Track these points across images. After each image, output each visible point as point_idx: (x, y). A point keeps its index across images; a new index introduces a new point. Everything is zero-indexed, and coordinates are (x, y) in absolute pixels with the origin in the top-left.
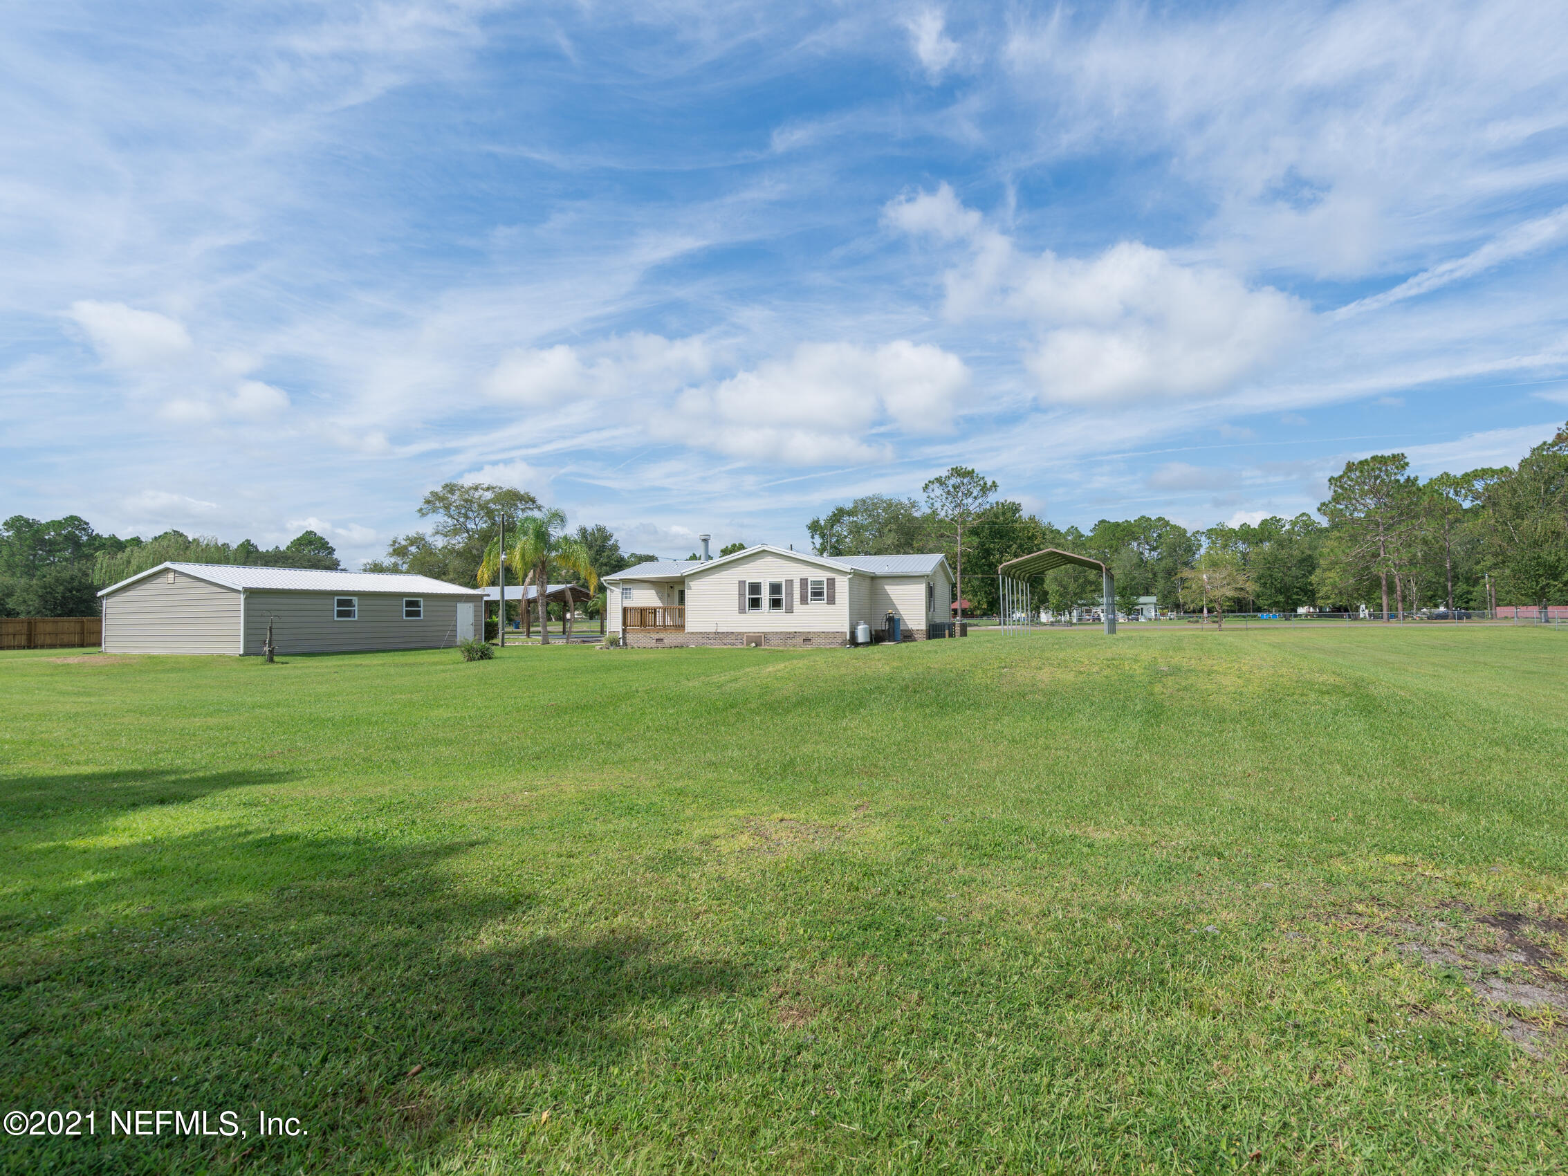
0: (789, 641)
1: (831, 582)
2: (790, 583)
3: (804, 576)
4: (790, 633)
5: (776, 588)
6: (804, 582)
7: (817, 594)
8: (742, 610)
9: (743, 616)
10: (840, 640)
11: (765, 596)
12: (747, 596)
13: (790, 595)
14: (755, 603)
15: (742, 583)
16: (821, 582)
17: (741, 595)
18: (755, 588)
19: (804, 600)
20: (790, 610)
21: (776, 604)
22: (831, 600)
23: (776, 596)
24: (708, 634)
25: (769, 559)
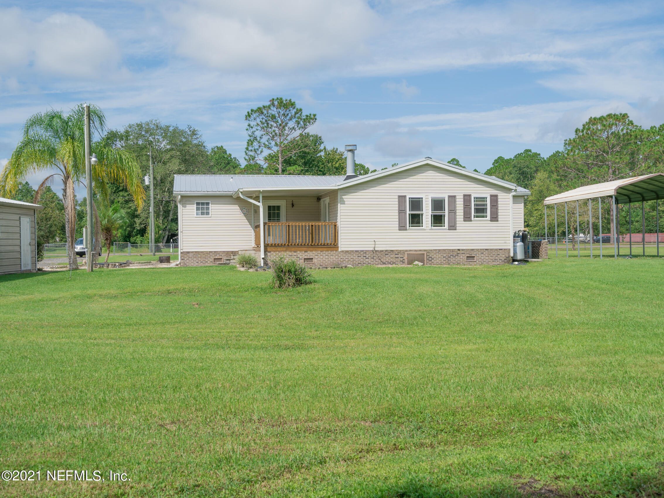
0: (452, 259)
1: (494, 199)
2: (452, 198)
3: (467, 192)
4: (453, 251)
5: (438, 204)
6: (467, 198)
7: (480, 211)
8: (402, 227)
9: (403, 233)
10: (503, 257)
11: (427, 212)
12: (408, 212)
13: (453, 211)
14: (416, 220)
15: (402, 198)
16: (484, 199)
17: (402, 211)
18: (416, 204)
19: (467, 218)
20: (453, 227)
21: (438, 220)
22: (495, 218)
23: (438, 213)
24: (365, 252)
25: (431, 174)
